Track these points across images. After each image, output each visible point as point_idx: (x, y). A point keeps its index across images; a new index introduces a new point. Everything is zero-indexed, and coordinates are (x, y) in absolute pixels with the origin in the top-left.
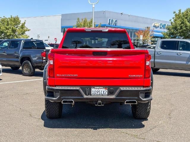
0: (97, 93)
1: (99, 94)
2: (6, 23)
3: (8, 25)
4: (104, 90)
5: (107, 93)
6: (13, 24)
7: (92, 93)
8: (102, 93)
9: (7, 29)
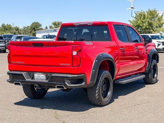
0: (38, 78)
1: (40, 79)
2: (142, 17)
3: (144, 19)
4: (43, 75)
5: (45, 78)
6: (150, 17)
7: (35, 78)
8: (42, 78)
9: (143, 22)
